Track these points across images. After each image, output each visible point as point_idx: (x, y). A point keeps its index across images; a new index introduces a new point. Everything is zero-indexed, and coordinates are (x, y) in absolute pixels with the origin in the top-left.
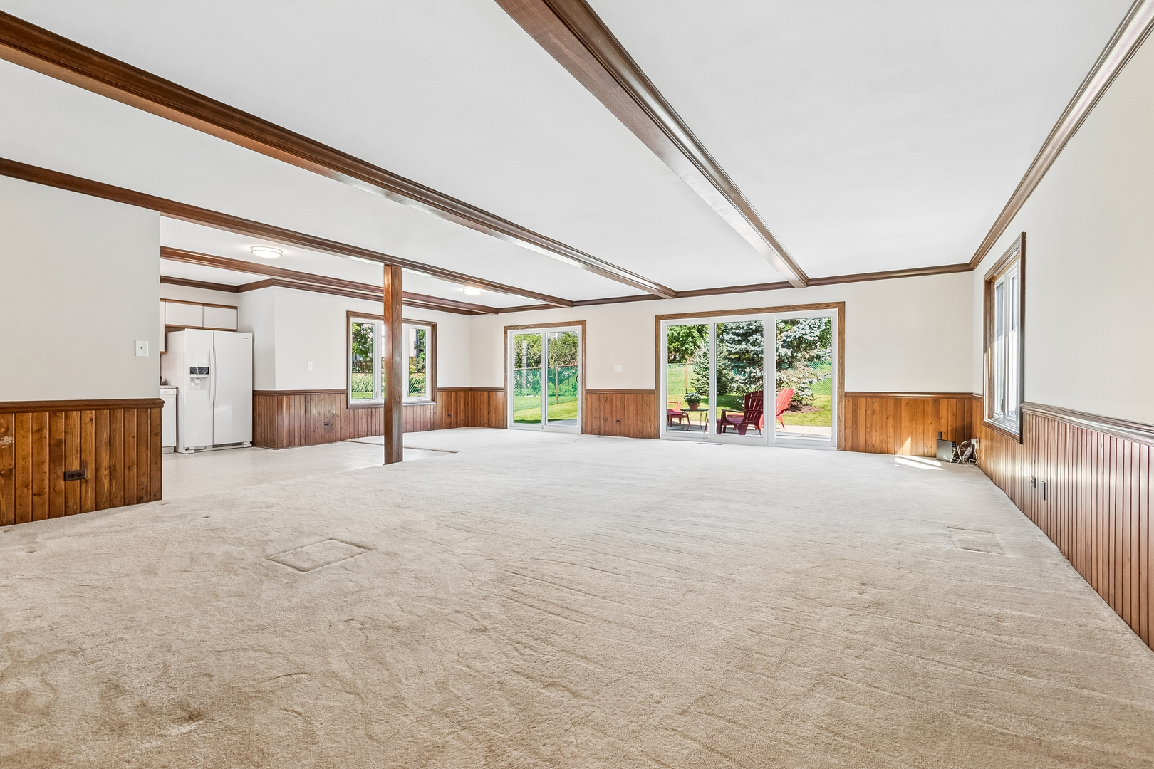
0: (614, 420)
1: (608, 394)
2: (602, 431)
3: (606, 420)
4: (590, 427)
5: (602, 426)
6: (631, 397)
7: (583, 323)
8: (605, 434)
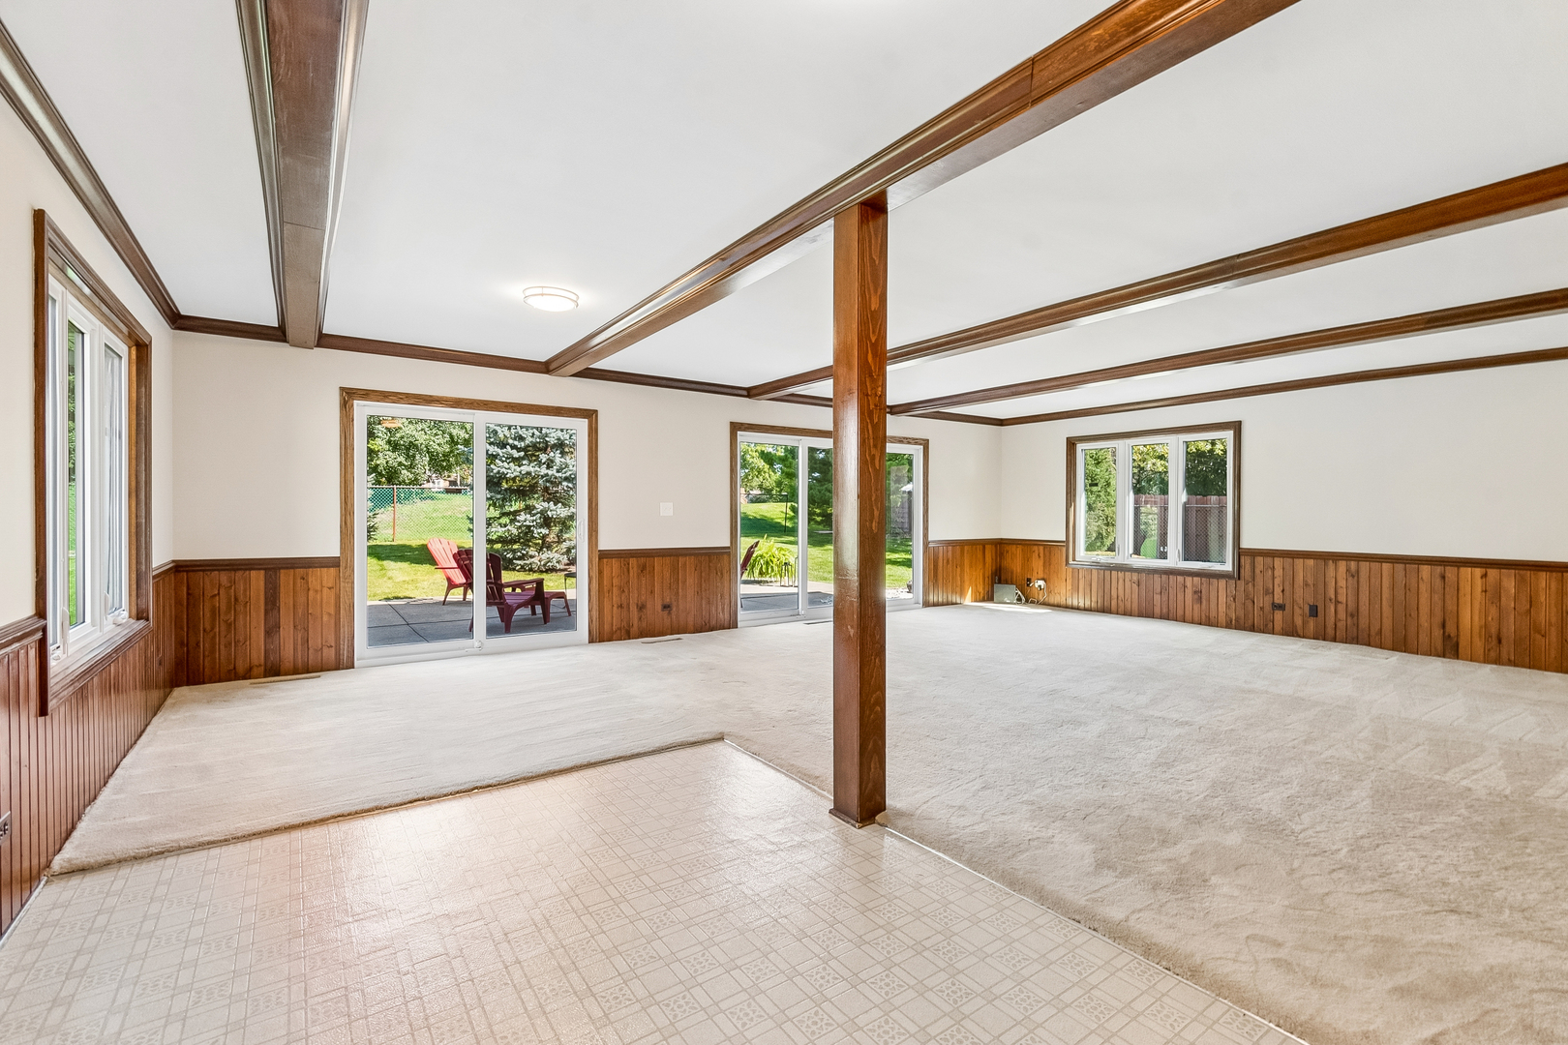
0: (659, 607)
1: (644, 559)
2: (634, 630)
3: (641, 608)
4: (607, 627)
5: (635, 622)
6: (690, 561)
7: (590, 415)
8: (641, 635)
